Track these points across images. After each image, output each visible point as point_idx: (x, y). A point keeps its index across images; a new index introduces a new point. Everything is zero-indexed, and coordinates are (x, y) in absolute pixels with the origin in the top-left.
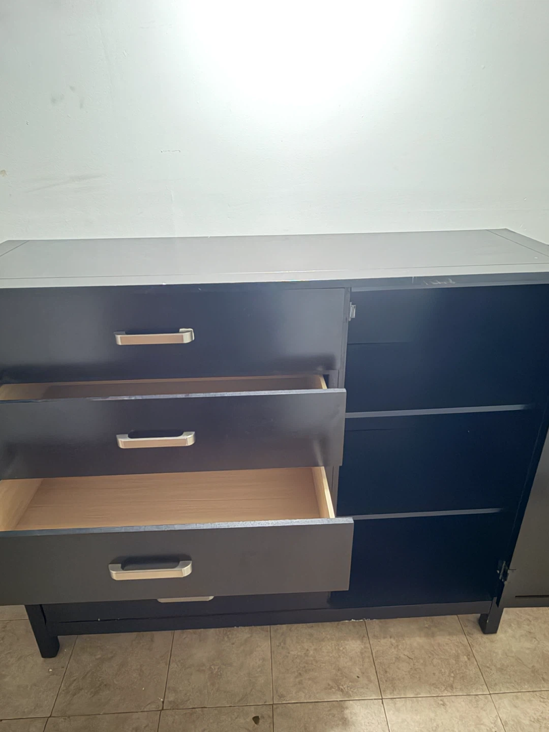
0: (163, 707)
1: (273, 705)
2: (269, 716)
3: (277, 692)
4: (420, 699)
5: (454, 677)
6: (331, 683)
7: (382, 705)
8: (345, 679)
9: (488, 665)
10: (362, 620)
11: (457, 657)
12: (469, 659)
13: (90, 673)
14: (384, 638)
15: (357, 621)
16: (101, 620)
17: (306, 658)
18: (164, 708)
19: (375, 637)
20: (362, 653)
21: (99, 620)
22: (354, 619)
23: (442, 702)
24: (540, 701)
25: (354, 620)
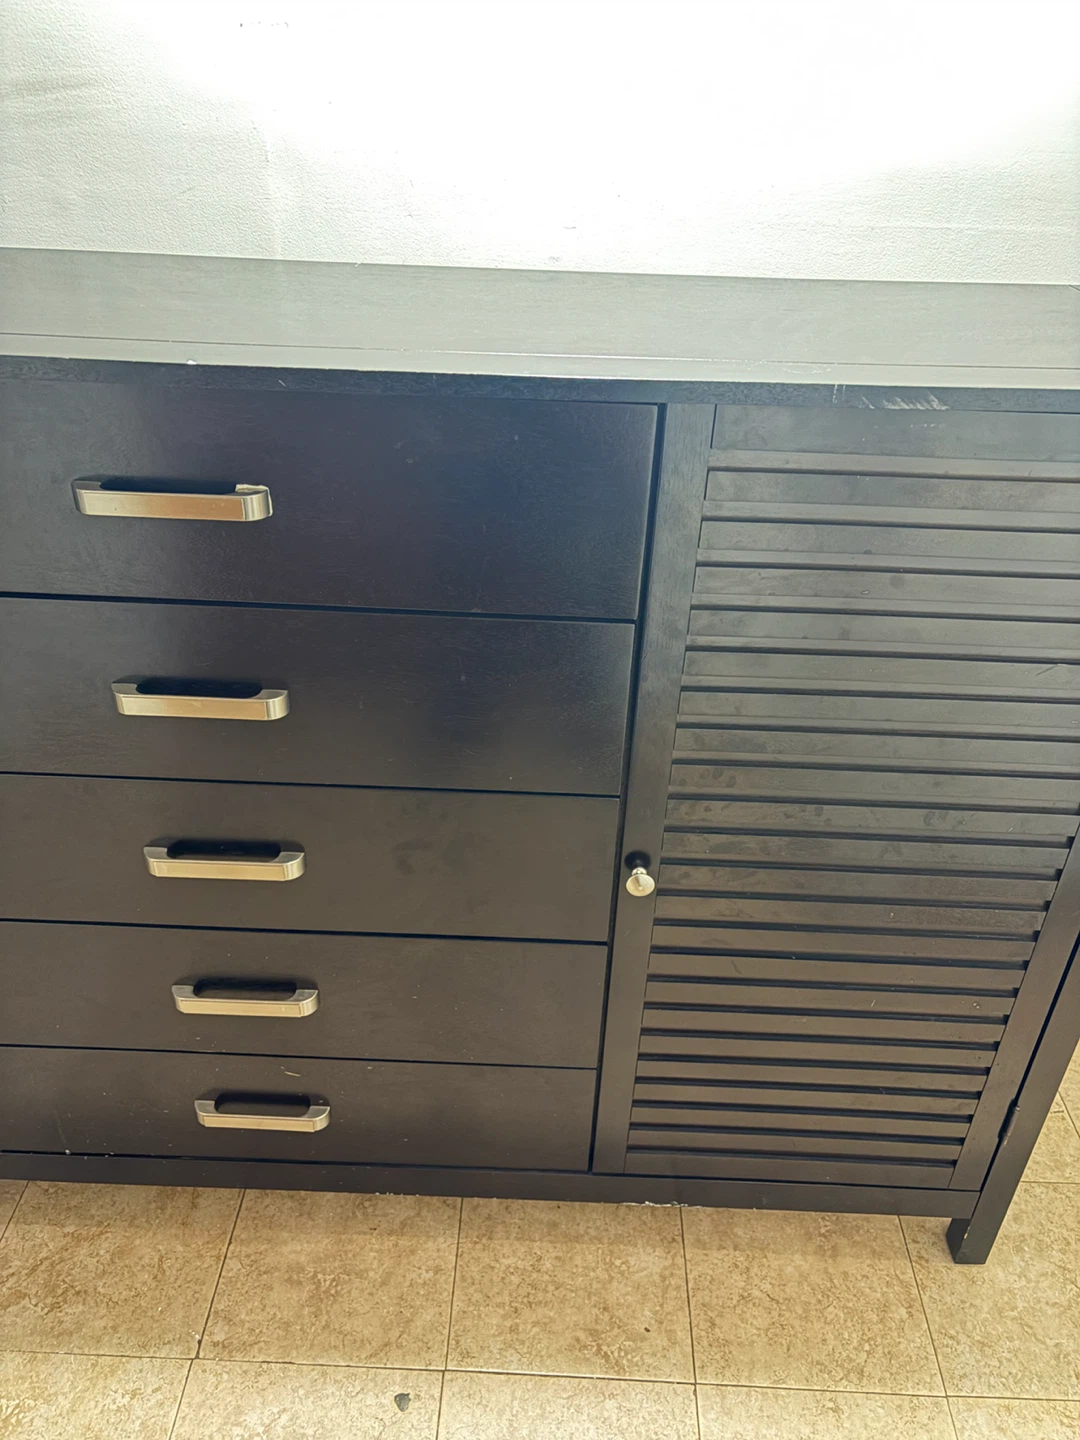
0: (198, 1353)
1: (443, 1372)
2: (433, 1396)
3: (458, 1342)
4: (783, 1392)
5: (868, 1353)
6: (582, 1335)
7: (693, 1397)
8: (616, 1331)
9: (953, 1332)
11: (884, 1308)
12: (911, 1315)
13: (46, 1263)
14: (721, 1248)
15: (658, 1206)
16: (72, 1154)
17: (535, 1275)
18: (201, 1355)
19: (700, 1243)
20: (664, 1278)
21: (67, 1151)
22: (650, 1201)
23: (831, 1405)
24: (1062, 1423)
25: (652, 1205)
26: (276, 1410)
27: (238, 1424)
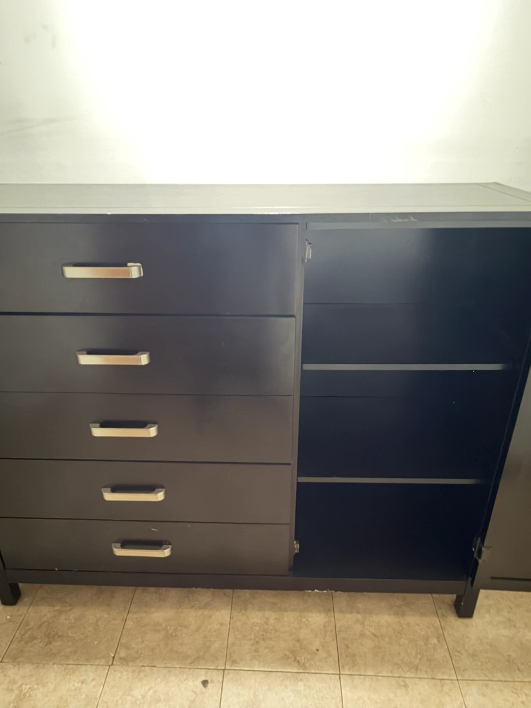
0: (112, 663)
1: (224, 670)
2: (219, 681)
3: (230, 657)
4: (380, 678)
5: (420, 659)
6: (287, 653)
7: (339, 680)
8: (303, 650)
9: (459, 649)
10: (326, 592)
11: (427, 639)
12: (439, 641)
13: (46, 623)
14: (351, 612)
15: (321, 592)
16: (58, 570)
17: (266, 626)
18: (114, 663)
19: (341, 611)
20: (325, 626)
21: (56, 569)
22: (317, 589)
23: (403, 683)
24: (513, 692)
25: (318, 591)
26: (147, 688)
27: (130, 695)
